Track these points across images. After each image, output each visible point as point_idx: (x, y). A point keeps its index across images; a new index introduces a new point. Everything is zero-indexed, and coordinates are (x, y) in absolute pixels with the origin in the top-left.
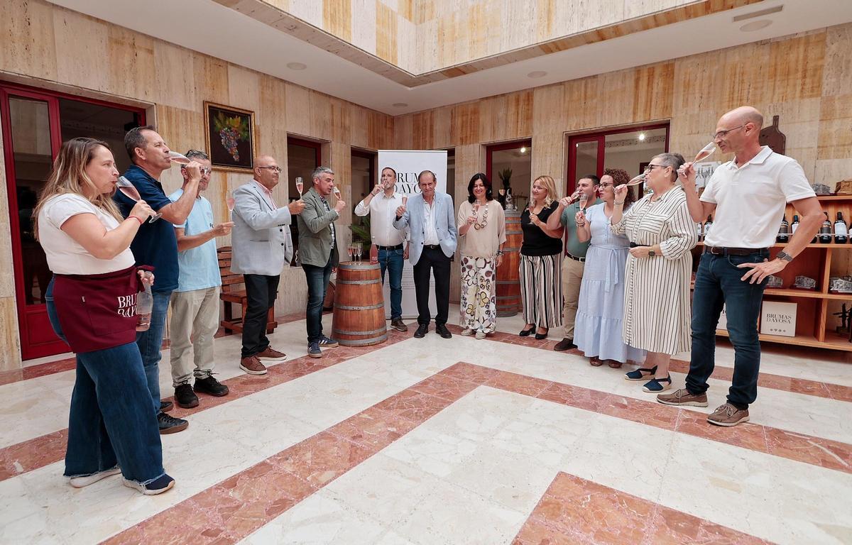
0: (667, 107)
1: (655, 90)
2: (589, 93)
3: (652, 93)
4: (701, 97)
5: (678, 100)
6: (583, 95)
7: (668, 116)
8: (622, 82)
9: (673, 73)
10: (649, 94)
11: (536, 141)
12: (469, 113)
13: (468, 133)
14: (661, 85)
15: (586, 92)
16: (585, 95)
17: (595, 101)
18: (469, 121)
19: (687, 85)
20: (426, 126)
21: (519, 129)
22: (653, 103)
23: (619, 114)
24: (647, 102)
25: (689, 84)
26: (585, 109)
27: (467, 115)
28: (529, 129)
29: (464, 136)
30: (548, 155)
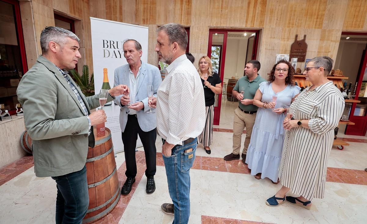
0: (262, 22)
1: (257, 11)
2: (224, 5)
3: (255, 12)
4: (277, 19)
5: (267, 19)
6: (220, 5)
7: (262, 26)
8: (242, 3)
9: (266, 3)
10: (254, 12)
11: (192, 29)
12: (149, 3)
13: (149, 17)
14: (260, 9)
15: (222, 5)
16: (222, 6)
17: (227, 11)
18: (149, 8)
19: (272, 12)
20: (116, 6)
21: (182, 20)
22: (256, 18)
23: (239, 21)
24: (253, 17)
25: (272, 11)
26: (222, 15)
27: (148, 4)
28: (189, 21)
29: (145, 18)
30: (200, 38)
